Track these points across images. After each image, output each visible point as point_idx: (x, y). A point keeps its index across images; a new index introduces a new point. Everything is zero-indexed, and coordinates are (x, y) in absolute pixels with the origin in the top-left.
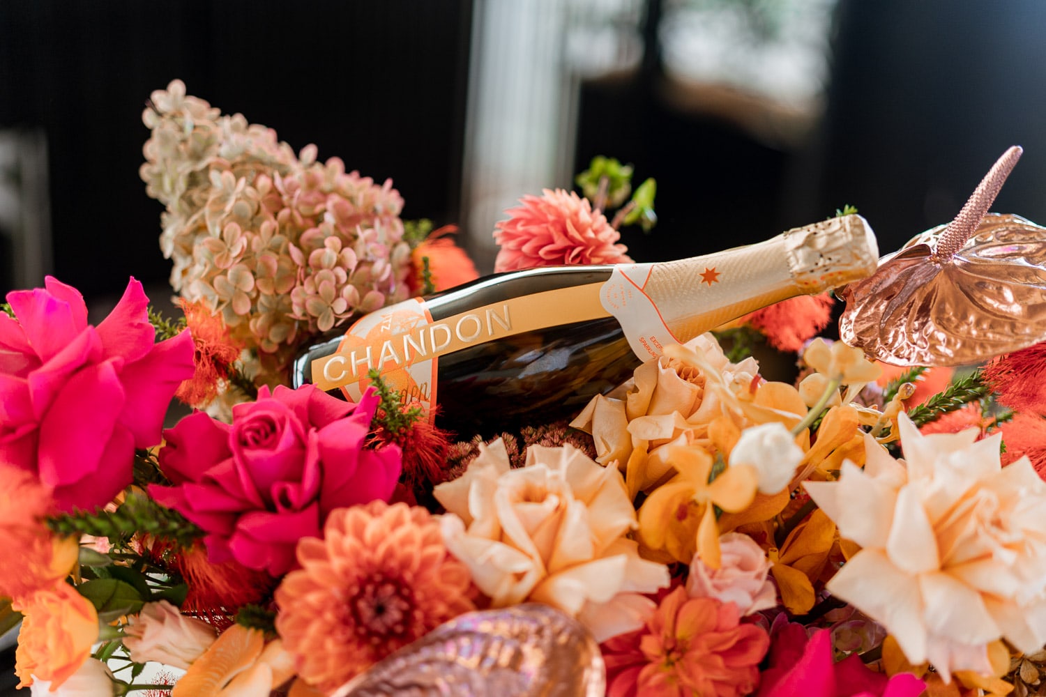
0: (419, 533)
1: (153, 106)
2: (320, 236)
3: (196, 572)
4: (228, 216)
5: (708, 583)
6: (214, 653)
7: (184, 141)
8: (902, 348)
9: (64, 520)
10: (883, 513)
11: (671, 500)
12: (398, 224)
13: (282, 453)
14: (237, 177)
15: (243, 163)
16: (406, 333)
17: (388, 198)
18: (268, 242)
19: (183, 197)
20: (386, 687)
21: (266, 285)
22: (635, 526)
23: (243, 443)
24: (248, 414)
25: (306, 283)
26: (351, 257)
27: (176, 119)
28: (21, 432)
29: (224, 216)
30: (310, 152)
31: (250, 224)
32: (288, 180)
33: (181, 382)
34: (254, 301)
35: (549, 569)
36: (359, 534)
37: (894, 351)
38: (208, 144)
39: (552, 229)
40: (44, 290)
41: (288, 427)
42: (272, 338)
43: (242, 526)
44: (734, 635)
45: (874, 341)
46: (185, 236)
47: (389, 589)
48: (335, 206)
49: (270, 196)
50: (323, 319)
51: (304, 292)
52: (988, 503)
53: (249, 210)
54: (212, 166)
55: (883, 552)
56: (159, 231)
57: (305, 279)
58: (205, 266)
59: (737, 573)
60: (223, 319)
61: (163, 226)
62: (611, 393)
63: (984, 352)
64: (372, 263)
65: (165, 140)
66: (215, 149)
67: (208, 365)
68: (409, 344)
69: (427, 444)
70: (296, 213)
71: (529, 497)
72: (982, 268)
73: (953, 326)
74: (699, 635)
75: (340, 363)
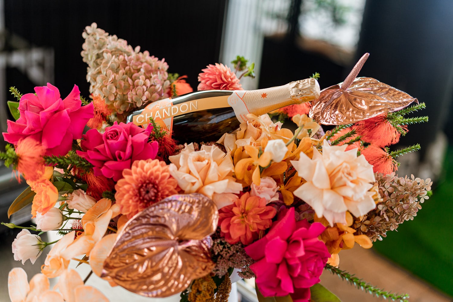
0: (162, 169)
1: (86, 31)
2: (138, 76)
3: (91, 180)
4: (109, 68)
5: (256, 191)
6: (95, 208)
7: (96, 43)
8: (328, 119)
9: (49, 158)
10: (312, 169)
11: (246, 164)
12: (166, 74)
13: (119, 142)
14: (112, 56)
15: (115, 51)
16: (164, 109)
17: (163, 65)
18: (121, 77)
19: (94, 62)
20: (148, 216)
21: (120, 91)
22: (233, 171)
23: (107, 138)
24: (110, 129)
25: (133, 91)
26: (148, 83)
27: (94, 36)
28: (37, 131)
29: (107, 68)
30: (138, 48)
31: (116, 71)
32: (130, 57)
33: (89, 119)
34: (116, 96)
35: (204, 184)
36: (142, 168)
37: (325, 120)
38: (104, 44)
39: (217, 77)
40: (46, 87)
41: (122, 134)
42: (121, 109)
43: (105, 164)
44: (264, 209)
45: (319, 117)
46: (95, 75)
47: (151, 185)
48: (145, 66)
49: (123, 62)
50: (138, 103)
51: (132, 94)
52: (346, 167)
53: (116, 66)
54: (105, 52)
55: (312, 182)
56: (86, 73)
57: (133, 89)
58: (100, 84)
59: (266, 188)
60: (105, 102)
61: (88, 72)
62: (232, 133)
63: (353, 121)
64: (155, 86)
65: (90, 43)
66: (106, 46)
67: (99, 116)
68: (165, 112)
69: (168, 144)
70: (131, 68)
71: (199, 160)
72: (357, 94)
73: (344, 112)
74: (253, 208)
75: (142, 117)
